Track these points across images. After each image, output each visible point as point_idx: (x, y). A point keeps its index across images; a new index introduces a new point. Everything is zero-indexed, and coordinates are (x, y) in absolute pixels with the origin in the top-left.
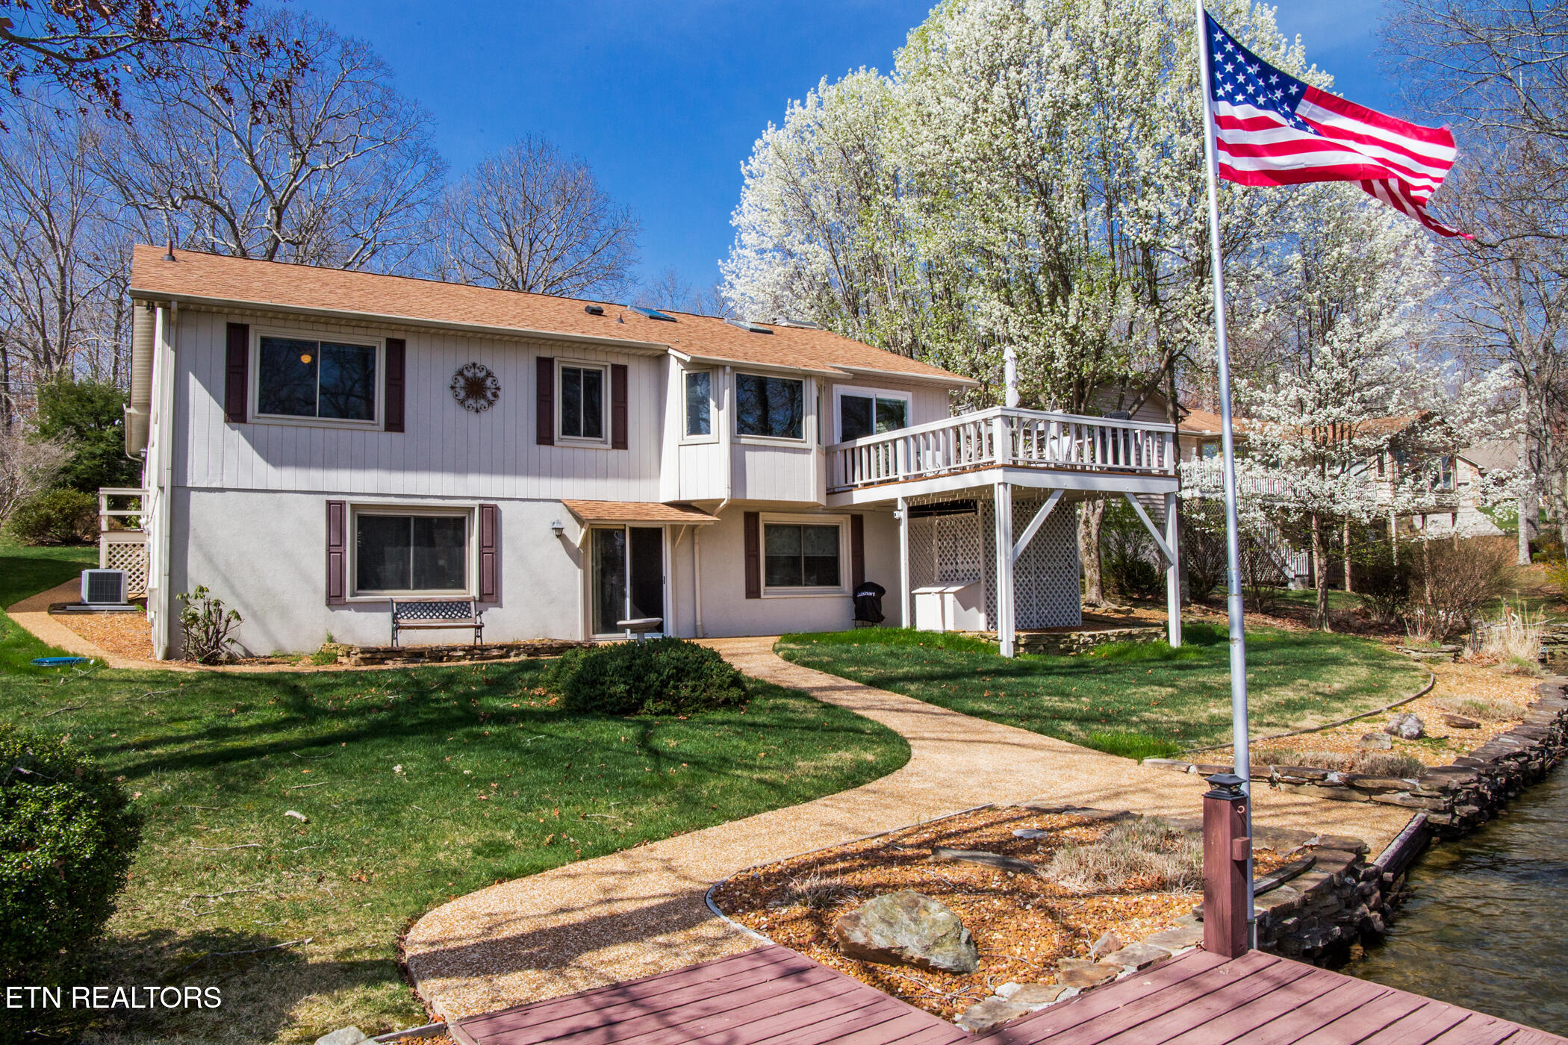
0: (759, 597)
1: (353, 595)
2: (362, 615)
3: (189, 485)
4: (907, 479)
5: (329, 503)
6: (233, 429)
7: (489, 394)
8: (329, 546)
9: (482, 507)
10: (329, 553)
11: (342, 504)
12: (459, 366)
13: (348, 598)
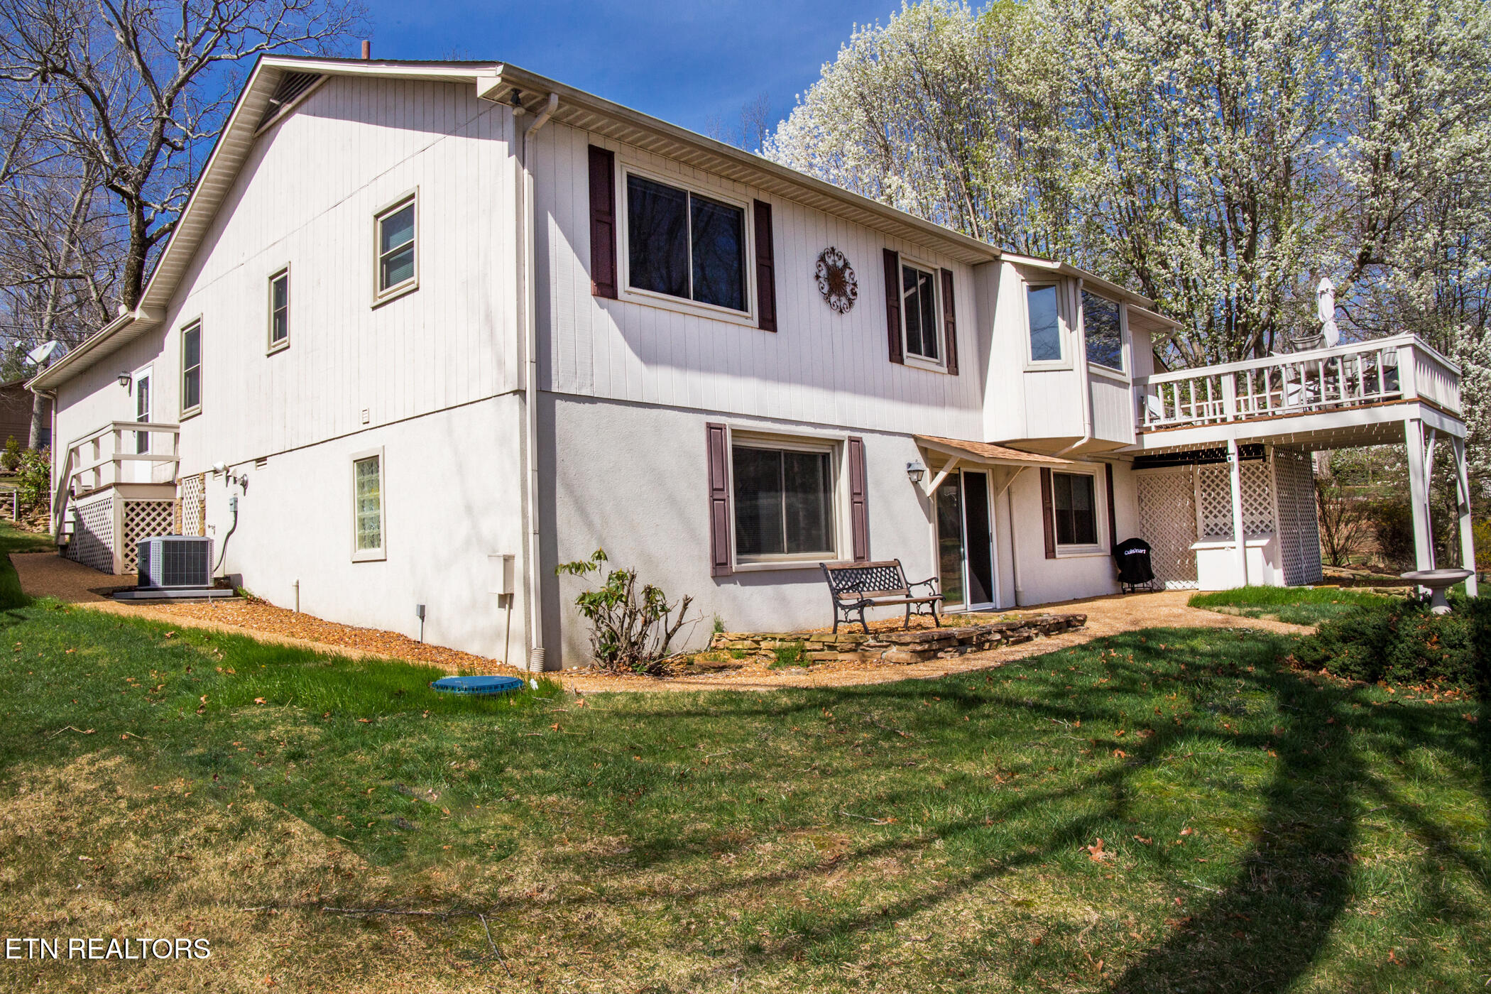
0: (1054, 557)
1: (739, 562)
2: (749, 590)
3: (555, 389)
4: (1237, 419)
5: (710, 427)
6: (602, 307)
7: (848, 289)
8: (713, 490)
9: (851, 440)
10: (713, 500)
11: (721, 428)
12: (821, 250)
13: (735, 567)
